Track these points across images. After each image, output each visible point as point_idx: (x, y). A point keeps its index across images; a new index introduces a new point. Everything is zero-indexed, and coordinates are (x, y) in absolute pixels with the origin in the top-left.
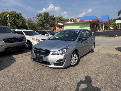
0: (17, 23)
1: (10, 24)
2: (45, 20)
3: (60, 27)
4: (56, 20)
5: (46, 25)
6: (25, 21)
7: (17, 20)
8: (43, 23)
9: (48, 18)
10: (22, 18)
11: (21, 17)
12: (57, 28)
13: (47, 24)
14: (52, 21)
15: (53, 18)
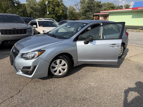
0: (57, 11)
1: (48, 13)
2: (88, 7)
3: (105, 17)
4: (103, 8)
5: (89, 13)
6: (66, 9)
7: (57, 8)
8: (86, 11)
9: (92, 5)
10: (64, 5)
11: (62, 4)
12: (101, 18)
13: (91, 13)
14: (98, 9)
15: (100, 5)
